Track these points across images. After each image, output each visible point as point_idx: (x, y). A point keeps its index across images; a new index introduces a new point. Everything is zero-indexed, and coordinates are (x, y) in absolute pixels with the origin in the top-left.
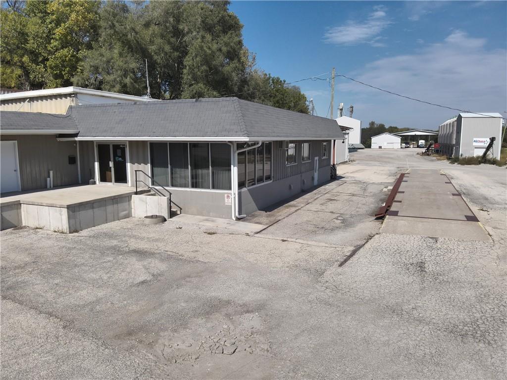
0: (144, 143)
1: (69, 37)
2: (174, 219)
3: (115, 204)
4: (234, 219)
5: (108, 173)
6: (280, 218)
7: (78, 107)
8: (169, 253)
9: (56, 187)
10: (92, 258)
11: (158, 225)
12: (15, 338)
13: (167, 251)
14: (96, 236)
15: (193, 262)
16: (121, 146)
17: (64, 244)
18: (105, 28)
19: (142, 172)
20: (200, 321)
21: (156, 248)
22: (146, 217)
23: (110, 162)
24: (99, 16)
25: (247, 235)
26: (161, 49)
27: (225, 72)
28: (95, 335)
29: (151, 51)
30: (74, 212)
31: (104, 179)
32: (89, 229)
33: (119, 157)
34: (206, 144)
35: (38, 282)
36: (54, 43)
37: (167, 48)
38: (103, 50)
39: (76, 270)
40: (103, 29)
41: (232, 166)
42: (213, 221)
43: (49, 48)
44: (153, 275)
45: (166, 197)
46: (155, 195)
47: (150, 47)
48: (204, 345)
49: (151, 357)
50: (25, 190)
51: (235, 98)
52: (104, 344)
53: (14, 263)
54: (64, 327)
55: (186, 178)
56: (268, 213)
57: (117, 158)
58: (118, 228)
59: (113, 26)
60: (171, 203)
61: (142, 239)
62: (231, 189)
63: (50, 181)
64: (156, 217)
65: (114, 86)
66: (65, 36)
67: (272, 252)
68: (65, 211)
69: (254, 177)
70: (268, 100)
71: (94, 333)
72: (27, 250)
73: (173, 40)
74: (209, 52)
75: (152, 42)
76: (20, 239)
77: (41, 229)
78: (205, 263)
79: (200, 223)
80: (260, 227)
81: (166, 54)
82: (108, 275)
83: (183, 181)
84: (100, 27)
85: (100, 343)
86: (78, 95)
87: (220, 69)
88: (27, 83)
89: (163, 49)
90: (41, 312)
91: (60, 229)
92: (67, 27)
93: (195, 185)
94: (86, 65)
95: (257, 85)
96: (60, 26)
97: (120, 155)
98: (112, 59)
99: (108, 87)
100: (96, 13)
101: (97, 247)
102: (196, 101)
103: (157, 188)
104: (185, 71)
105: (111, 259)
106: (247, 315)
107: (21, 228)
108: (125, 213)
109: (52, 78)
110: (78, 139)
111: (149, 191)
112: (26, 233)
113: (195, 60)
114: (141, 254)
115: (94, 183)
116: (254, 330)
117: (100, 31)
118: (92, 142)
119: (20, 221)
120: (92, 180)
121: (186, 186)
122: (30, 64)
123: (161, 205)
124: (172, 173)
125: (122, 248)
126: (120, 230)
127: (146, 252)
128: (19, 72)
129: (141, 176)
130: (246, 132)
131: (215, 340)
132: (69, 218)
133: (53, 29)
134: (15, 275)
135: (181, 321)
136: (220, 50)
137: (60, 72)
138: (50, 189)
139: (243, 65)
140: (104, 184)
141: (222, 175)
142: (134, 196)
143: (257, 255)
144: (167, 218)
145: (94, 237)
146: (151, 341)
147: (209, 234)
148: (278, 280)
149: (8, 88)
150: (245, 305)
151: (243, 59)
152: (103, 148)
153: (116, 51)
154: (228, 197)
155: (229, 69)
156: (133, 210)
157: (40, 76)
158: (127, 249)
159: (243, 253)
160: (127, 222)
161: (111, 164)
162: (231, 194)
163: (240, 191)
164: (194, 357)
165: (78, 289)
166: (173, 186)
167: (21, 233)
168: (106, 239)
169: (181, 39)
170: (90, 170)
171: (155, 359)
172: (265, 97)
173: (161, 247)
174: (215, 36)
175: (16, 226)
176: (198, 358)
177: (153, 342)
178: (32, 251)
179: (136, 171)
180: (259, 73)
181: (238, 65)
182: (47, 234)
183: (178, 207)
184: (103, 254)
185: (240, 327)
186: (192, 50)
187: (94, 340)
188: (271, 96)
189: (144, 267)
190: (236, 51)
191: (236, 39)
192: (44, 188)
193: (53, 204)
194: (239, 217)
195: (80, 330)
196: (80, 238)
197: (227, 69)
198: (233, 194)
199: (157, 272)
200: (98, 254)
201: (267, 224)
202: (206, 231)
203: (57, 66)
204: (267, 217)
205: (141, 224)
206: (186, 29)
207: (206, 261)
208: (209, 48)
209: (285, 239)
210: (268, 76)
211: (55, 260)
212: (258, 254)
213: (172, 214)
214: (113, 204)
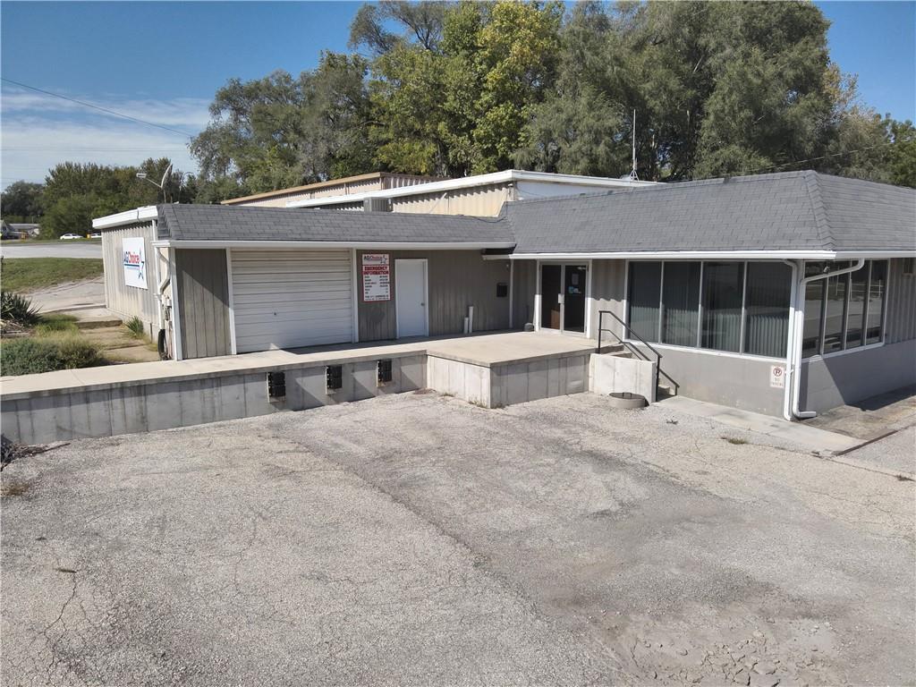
0: (619, 262)
1: (508, 84)
2: (663, 403)
3: (563, 367)
4: (789, 418)
5: (554, 313)
6: (896, 426)
7: (517, 203)
8: (651, 467)
9: (477, 331)
10: (522, 455)
11: (631, 413)
12: (404, 567)
13: (648, 464)
14: (530, 419)
15: (696, 492)
16: (580, 268)
17: (482, 425)
18: (568, 63)
19: (613, 314)
20: (707, 611)
21: (629, 454)
22: (613, 395)
23: (559, 296)
24: (559, 41)
25: (816, 454)
26: (663, 86)
27: (789, 118)
28: (521, 591)
29: (645, 92)
30: (500, 374)
31: (547, 322)
32: (520, 405)
33: (575, 287)
34: (739, 264)
35: (444, 482)
36: (485, 97)
37: (674, 84)
38: (561, 102)
39: (499, 470)
40: (563, 65)
41: (792, 310)
42: (741, 417)
43: (477, 106)
44: (622, 504)
45: (651, 363)
46: (630, 357)
47: (644, 86)
48: (712, 660)
49: (612, 655)
50: (434, 335)
51: (810, 172)
52: (534, 609)
53: (413, 445)
54: (476, 565)
55: (691, 326)
56: (868, 412)
57: (570, 288)
58: (566, 408)
59: (580, 59)
60: (660, 373)
61: (605, 433)
62: (785, 356)
63: (469, 322)
64: (631, 396)
65: (577, 162)
66: (503, 82)
67: (873, 499)
68: (487, 372)
69: (840, 331)
70: (880, 167)
71: (520, 586)
72: (430, 427)
73: (686, 67)
74: (757, 81)
75: (646, 77)
76: (423, 409)
77: (452, 396)
78: (721, 499)
79: (714, 418)
80: (848, 442)
81: (671, 93)
82: (547, 489)
83: (685, 333)
84: (559, 61)
85: (528, 606)
86: (518, 183)
87: (778, 111)
88: (444, 166)
89: (666, 86)
90: (444, 533)
91: (479, 399)
92: (506, 68)
93: (708, 342)
94: (533, 129)
95: (857, 137)
96: (496, 67)
97: (576, 283)
98: (575, 115)
99: (567, 164)
100: (554, 37)
101: (531, 436)
102: (725, 182)
103: (635, 343)
104: (705, 123)
105: (551, 461)
106: (806, 621)
107: (425, 392)
108: (577, 383)
109: (480, 156)
110: (513, 256)
111: (621, 348)
112: (431, 401)
113: (727, 101)
114: (602, 461)
115: (532, 329)
116: (819, 655)
117: (558, 69)
118: (534, 261)
119: (424, 381)
120: (528, 324)
121: (690, 343)
122: (449, 135)
123: (640, 375)
124: (665, 317)
125: (571, 445)
126: (567, 412)
127: (610, 458)
128: (432, 148)
129: (609, 321)
130: (829, 240)
131: (736, 656)
132: (492, 384)
133: (484, 73)
134: (413, 465)
135: (669, 603)
136: (780, 75)
137: (493, 144)
138: (469, 335)
139: (827, 102)
140: (547, 331)
141: (767, 325)
142: (594, 356)
143: (837, 501)
144: (649, 400)
145: (526, 418)
146: (614, 626)
147: (732, 441)
148: (881, 561)
149: (415, 174)
150: (801, 600)
151: (828, 88)
152: (550, 270)
153: (584, 101)
154: (778, 371)
155: (797, 110)
156: (590, 379)
157: (463, 153)
158: (579, 447)
159: (805, 493)
160: (580, 400)
161: (561, 299)
162: (785, 366)
163: (806, 360)
164: (691, 677)
165: (499, 505)
166: (664, 341)
167: (424, 400)
168: (544, 426)
169: (702, 64)
170: (527, 307)
171: (617, 659)
172: (874, 163)
173: (636, 453)
174: (772, 50)
175: (419, 389)
176: (698, 681)
177: (616, 627)
178: (438, 431)
179: (601, 312)
180: (863, 114)
181: (816, 101)
182: (460, 406)
183: (673, 381)
184: (539, 449)
185: (788, 642)
186: (722, 83)
187: (519, 598)
188: (887, 160)
189: (606, 485)
190: (813, 75)
191: (817, 52)
192: (459, 333)
193: (471, 360)
194: (799, 414)
195: (498, 576)
196: (506, 418)
197: (794, 111)
198: (789, 367)
199: (629, 499)
200: (531, 448)
201: (863, 437)
202: (726, 435)
203: (487, 137)
204: (867, 420)
205: (602, 405)
206: (712, 45)
207: (723, 496)
208: (758, 75)
209: (904, 475)
210: (884, 118)
211: (469, 449)
212: (839, 499)
213: (660, 394)
214: (559, 367)
